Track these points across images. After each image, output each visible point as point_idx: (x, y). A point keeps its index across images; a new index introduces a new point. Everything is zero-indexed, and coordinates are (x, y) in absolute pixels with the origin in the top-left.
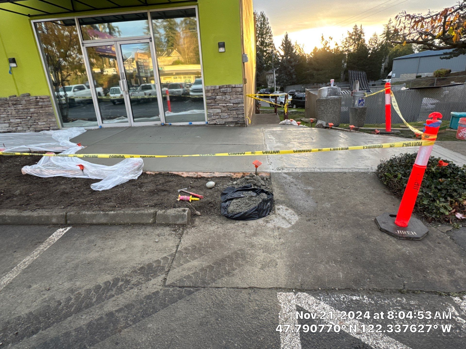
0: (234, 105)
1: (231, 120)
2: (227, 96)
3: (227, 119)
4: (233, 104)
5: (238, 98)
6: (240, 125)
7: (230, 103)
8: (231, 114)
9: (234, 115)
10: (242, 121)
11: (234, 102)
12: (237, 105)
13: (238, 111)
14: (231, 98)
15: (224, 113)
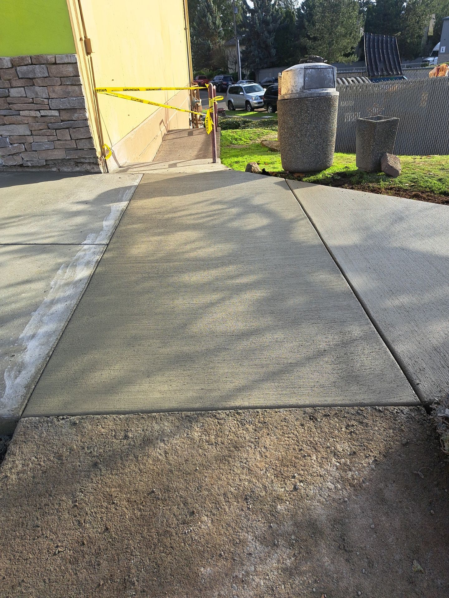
0: (63, 113)
1: (59, 154)
2: (38, 89)
3: (50, 152)
4: (59, 110)
5: (70, 95)
6: (89, 168)
7: (50, 109)
8: (58, 140)
9: (67, 142)
10: (89, 156)
11: (60, 107)
12: (68, 115)
13: (74, 130)
14: (50, 94)
15: (38, 137)
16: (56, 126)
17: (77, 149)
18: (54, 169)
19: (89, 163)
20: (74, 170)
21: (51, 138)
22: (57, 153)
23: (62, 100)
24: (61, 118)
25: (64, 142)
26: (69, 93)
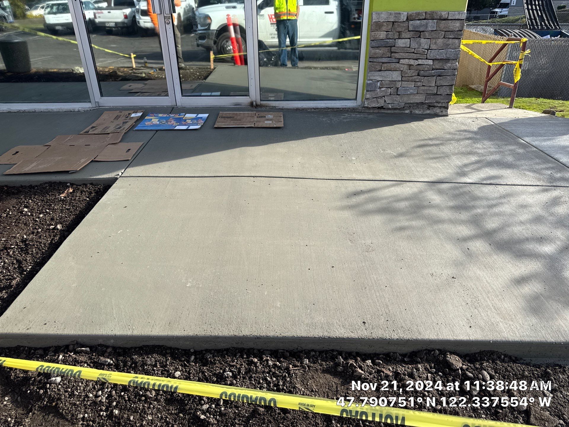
0: (436, 62)
1: (419, 99)
2: (423, 40)
3: (411, 97)
4: (433, 60)
5: (449, 47)
6: (438, 111)
7: (427, 59)
8: (423, 86)
9: (431, 88)
10: (444, 101)
11: (436, 57)
12: (441, 64)
13: (441, 78)
14: (431, 46)
15: (407, 82)
16: (426, 74)
17: (436, 94)
18: (407, 112)
19: (441, 107)
20: (425, 113)
21: (419, 84)
22: (418, 97)
23: (440, 51)
24: (434, 67)
25: (428, 88)
26: (448, 45)
